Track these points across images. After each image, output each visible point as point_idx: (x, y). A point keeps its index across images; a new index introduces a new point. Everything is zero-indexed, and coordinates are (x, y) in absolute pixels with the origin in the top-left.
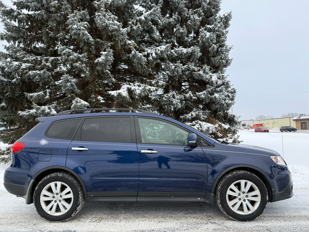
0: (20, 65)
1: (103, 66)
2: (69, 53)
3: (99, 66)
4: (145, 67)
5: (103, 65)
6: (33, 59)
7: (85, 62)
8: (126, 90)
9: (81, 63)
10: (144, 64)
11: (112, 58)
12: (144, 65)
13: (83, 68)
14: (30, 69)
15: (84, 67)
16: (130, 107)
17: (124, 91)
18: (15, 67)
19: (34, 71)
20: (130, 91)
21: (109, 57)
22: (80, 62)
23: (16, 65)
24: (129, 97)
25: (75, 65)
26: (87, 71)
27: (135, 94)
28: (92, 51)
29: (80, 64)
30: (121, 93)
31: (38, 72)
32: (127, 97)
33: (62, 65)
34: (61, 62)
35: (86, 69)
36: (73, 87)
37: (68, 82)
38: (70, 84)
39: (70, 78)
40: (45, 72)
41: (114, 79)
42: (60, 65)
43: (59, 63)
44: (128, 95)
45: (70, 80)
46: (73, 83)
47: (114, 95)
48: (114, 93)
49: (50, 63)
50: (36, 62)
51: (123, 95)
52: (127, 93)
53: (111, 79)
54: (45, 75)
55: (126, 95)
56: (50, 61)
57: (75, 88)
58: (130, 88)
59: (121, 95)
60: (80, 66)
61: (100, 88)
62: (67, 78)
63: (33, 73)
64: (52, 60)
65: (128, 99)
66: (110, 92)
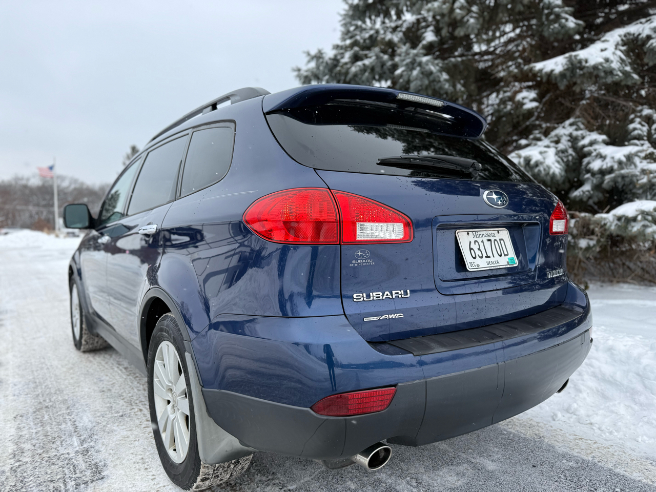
6: (367, 35)
13: (458, 11)
14: (356, 58)
16: (639, 108)
17: (602, 50)
19: (360, 63)
20: (634, 45)
24: (628, 68)
30: (576, 56)
31: (367, 62)
32: (614, 69)
33: (432, 28)
34: (429, 24)
35: (467, 14)
36: (431, 78)
37: (413, 69)
38: (420, 70)
39: (413, 54)
40: (378, 57)
41: (572, 21)
42: (425, 32)
43: (423, 27)
44: (621, 59)
45: (418, 59)
46: (430, 69)
47: (554, 72)
48: (555, 65)
49: (401, 35)
50: (373, 41)
51: (588, 65)
52: (619, 53)
53: (560, 25)
54: (379, 65)
55: (612, 62)
56: (404, 29)
57: (437, 79)
58: (641, 32)
59: (584, 64)
60: (444, 6)
61: (525, 65)
62: (408, 57)
63: (358, 69)
64: (411, 25)
65: (620, 74)
66: (538, 66)
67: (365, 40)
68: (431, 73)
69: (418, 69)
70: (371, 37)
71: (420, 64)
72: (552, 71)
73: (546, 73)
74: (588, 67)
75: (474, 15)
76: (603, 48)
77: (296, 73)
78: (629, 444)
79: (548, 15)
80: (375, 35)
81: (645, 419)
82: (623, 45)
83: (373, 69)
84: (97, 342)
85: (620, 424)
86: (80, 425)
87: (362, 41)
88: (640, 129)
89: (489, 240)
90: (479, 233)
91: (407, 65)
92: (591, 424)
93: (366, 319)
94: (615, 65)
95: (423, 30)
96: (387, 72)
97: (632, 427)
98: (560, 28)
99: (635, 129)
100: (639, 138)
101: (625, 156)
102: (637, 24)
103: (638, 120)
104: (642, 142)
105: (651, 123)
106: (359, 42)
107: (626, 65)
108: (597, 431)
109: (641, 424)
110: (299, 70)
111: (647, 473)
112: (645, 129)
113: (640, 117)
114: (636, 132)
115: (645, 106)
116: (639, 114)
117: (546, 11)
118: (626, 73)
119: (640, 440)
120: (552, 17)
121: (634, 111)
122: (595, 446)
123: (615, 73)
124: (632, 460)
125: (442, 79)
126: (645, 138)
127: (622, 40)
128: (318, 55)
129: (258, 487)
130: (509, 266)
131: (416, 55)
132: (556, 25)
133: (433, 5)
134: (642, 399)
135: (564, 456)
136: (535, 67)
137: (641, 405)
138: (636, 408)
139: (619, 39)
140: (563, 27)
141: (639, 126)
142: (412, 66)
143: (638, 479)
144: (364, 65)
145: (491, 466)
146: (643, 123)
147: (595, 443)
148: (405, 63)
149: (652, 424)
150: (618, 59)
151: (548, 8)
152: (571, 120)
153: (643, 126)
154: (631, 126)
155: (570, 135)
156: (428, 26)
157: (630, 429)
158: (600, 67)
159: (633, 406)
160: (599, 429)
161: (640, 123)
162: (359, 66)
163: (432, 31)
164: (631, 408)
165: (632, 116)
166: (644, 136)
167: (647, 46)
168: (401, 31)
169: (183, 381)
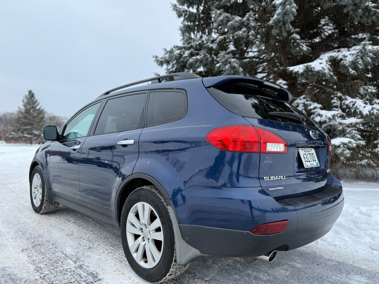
0: (182, 53)
1: (280, 27)
2: (228, 19)
3: (274, 29)
4: (376, 13)
5: (281, 24)
6: (197, 43)
7: (254, 28)
8: (327, 61)
9: (248, 29)
10: (374, 7)
11: (293, 7)
12: (373, 9)
13: (251, 37)
14: (191, 55)
15: (253, 35)
16: (336, 92)
17: (320, 64)
18: (176, 56)
19: (194, 57)
20: (335, 63)
21: (288, 7)
22: (244, 29)
23: (178, 54)
24: (332, 73)
25: (237, 35)
26: (257, 41)
28: (267, 7)
29: (244, 32)
30: (310, 66)
31: (198, 57)
32: (326, 73)
34: (231, 40)
35: (255, 39)
36: (235, 70)
37: (227, 64)
38: (230, 66)
39: (227, 57)
40: (205, 55)
41: (305, 47)
42: (229, 44)
43: (228, 42)
44: (329, 68)
45: (229, 60)
46: (234, 65)
47: (299, 72)
48: (299, 69)
49: (216, 45)
50: (200, 47)
51: (315, 70)
52: (328, 65)
53: (299, 48)
54: (205, 59)
55: (325, 69)
56: (217, 42)
57: (238, 71)
58: (337, 56)
59: (313, 69)
60: (244, 34)
61: (281, 67)
62: (224, 58)
63: (193, 60)
64: (221, 40)
65: (329, 76)
66: (291, 68)
67: (196, 46)
68: (235, 67)
69: (229, 65)
70: (199, 44)
71: (230, 63)
72: (298, 72)
73: (295, 72)
74: (315, 71)
75: (259, 40)
76: (321, 62)
77: (155, 59)
78: (355, 254)
79: (293, 43)
80: (202, 44)
81: (359, 242)
82: (329, 62)
83: (201, 61)
84: (51, 208)
85: (348, 245)
86: (67, 253)
87: (195, 46)
88: (337, 103)
89: (309, 154)
90: (306, 150)
91: (223, 62)
92: (335, 245)
93: (270, 189)
94: (327, 71)
95: (228, 44)
96: (209, 63)
97: (354, 246)
98: (299, 50)
99: (334, 103)
100: (336, 107)
101: (332, 115)
102: (333, 52)
103: (335, 98)
104: (338, 109)
105: (341, 100)
106: (194, 47)
107: (331, 72)
108: (339, 248)
109: (357, 244)
110: (157, 57)
111: (368, 266)
112: (339, 103)
113: (337, 97)
114: (335, 104)
115: (338, 92)
116: (336, 95)
117: (292, 41)
118: (330, 75)
119: (359, 251)
120: (295, 44)
121: (333, 94)
122: (341, 255)
123: (326, 75)
124: (359, 260)
125: (240, 71)
126: (339, 107)
127: (329, 59)
128: (171, 51)
129: (190, 280)
130: (317, 166)
131: (229, 58)
132: (298, 48)
133: (239, 33)
134: (356, 233)
135: (329, 260)
136: (289, 69)
137: (355, 236)
138: (353, 237)
139: (327, 59)
140: (301, 50)
141: (336, 101)
142: (226, 62)
143: (365, 268)
144: (197, 58)
145: (299, 266)
146: (338, 100)
147: (340, 254)
148: (222, 61)
149: (363, 244)
150: (327, 68)
151: (293, 40)
152: (304, 96)
153: (338, 101)
154: (333, 101)
155: (304, 103)
156: (230, 42)
157: (353, 247)
158: (321, 72)
159: (352, 236)
160: (340, 247)
161: (336, 100)
162: (194, 59)
163: (233, 44)
164: (351, 237)
165: (332, 96)
166: (339, 106)
167: (341, 63)
168: (216, 43)
169: (158, 223)
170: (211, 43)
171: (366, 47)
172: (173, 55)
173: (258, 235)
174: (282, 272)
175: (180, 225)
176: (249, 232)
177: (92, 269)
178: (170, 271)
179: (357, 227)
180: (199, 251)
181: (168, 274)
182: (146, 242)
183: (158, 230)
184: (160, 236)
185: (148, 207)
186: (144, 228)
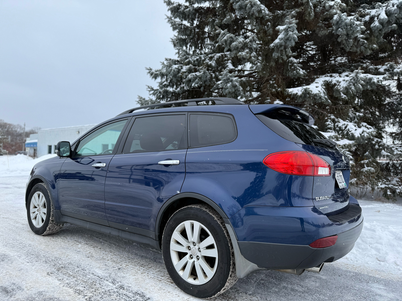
0: (180, 68)
1: (281, 51)
2: (232, 39)
3: (276, 52)
4: (364, 43)
5: (282, 48)
6: (195, 59)
7: (256, 50)
8: (322, 85)
9: (250, 51)
10: (362, 38)
11: (295, 34)
12: (361, 40)
13: (253, 58)
14: (190, 71)
15: (254, 57)
16: (329, 115)
17: (316, 87)
18: (174, 70)
19: (194, 74)
20: (329, 87)
21: (291, 33)
22: (247, 50)
23: (176, 68)
24: (326, 97)
25: (240, 55)
26: (259, 62)
27: (338, 91)
28: (268, 30)
29: (247, 53)
30: (308, 88)
31: (198, 74)
32: (322, 97)
33: (230, 61)
34: (229, 58)
35: (257, 60)
36: (236, 88)
37: (228, 82)
38: (231, 84)
39: (229, 75)
40: (204, 73)
41: (302, 71)
42: (227, 63)
43: (225, 60)
44: (324, 92)
45: (231, 78)
46: (236, 84)
47: (298, 94)
48: (297, 91)
49: (214, 62)
50: (199, 63)
51: (312, 93)
52: (323, 89)
53: (296, 72)
54: (205, 76)
55: (321, 93)
56: (215, 59)
57: (239, 90)
58: (331, 81)
59: (310, 92)
60: (247, 55)
61: (278, 88)
62: (226, 76)
63: (192, 76)
64: (218, 57)
65: (324, 99)
66: (290, 90)
67: (194, 61)
68: (236, 86)
69: (231, 83)
70: (197, 60)
71: (232, 81)
72: (297, 93)
73: (294, 94)
74: (312, 94)
75: (260, 61)
76: (317, 86)
77: (148, 71)
78: (366, 265)
79: (291, 66)
80: (199, 60)
81: (367, 255)
82: (324, 86)
83: (200, 78)
85: (357, 257)
86: (100, 275)
87: (193, 62)
88: (331, 125)
89: (340, 176)
90: (337, 173)
91: (224, 80)
92: (347, 258)
93: (320, 208)
94: (322, 95)
95: (226, 62)
96: (208, 80)
97: (363, 258)
98: (296, 73)
99: (329, 124)
100: (330, 129)
101: (328, 137)
102: (326, 76)
103: (329, 120)
104: (332, 131)
105: (335, 122)
106: (192, 62)
107: (325, 95)
108: (351, 261)
109: (365, 257)
110: (151, 69)
111: (380, 275)
112: (333, 124)
113: (330, 119)
114: (330, 126)
115: (332, 114)
116: (329, 118)
117: (290, 64)
118: (325, 98)
119: (369, 263)
120: (293, 67)
121: (327, 116)
122: (354, 266)
123: (322, 98)
124: (372, 271)
125: (240, 90)
126: (333, 129)
127: (324, 83)
130: (345, 187)
131: (231, 77)
132: (295, 72)
133: (242, 53)
134: (363, 246)
135: (347, 271)
136: (288, 90)
137: (362, 249)
138: (360, 250)
139: (322, 83)
140: (298, 73)
141: (330, 123)
142: (228, 80)
143: (379, 277)
144: (196, 75)
145: (324, 277)
146: (331, 122)
147: (354, 265)
148: (224, 78)
149: (370, 256)
150: (323, 92)
151: (291, 63)
153: (332, 123)
154: (327, 123)
156: (228, 60)
157: (363, 259)
158: (317, 95)
159: (359, 250)
160: (351, 260)
161: (330, 122)
162: (193, 75)
163: (231, 63)
164: (358, 251)
165: (326, 118)
166: (333, 128)
167: (335, 88)
168: (214, 60)
169: (210, 240)
170: (209, 59)
171: (358, 75)
172: (171, 70)
173: (316, 249)
174: (312, 283)
175: (238, 241)
176: (308, 246)
177: (135, 289)
178: (225, 286)
179: (363, 241)
180: (256, 265)
181: (223, 289)
182: (195, 259)
183: (211, 247)
184: (214, 253)
185: (198, 225)
186: (192, 246)
